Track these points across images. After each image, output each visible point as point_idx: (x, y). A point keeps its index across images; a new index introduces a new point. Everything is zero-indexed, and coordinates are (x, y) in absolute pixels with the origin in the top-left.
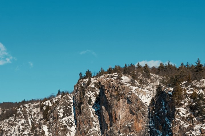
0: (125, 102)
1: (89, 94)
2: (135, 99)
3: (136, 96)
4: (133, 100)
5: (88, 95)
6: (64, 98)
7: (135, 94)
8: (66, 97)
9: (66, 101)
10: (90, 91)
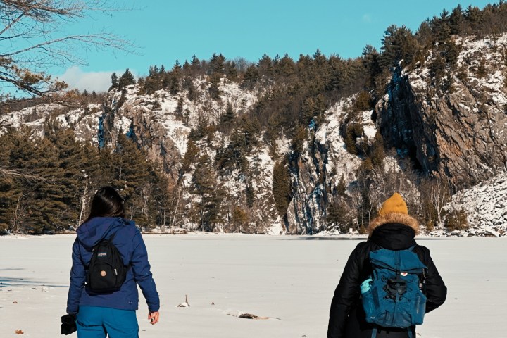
0: (158, 149)
1: (121, 123)
2: (170, 147)
3: (172, 141)
4: (168, 149)
5: (118, 125)
6: (84, 122)
7: (172, 139)
8: (88, 119)
9: (88, 127)
10: (123, 118)
